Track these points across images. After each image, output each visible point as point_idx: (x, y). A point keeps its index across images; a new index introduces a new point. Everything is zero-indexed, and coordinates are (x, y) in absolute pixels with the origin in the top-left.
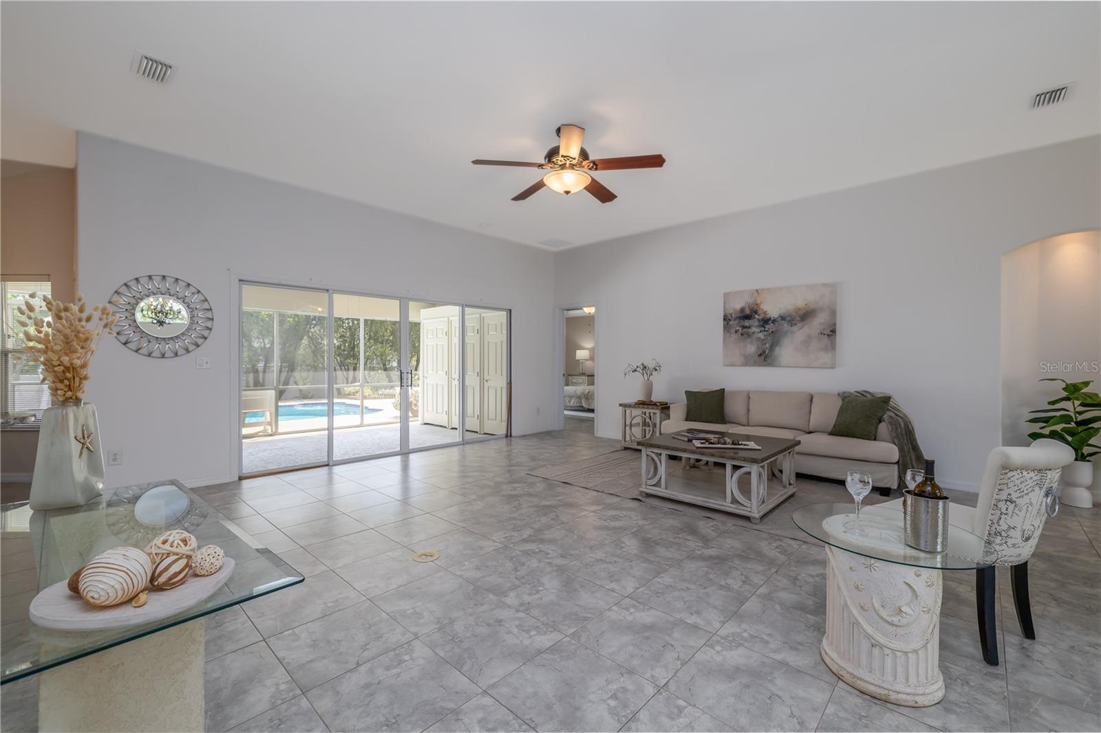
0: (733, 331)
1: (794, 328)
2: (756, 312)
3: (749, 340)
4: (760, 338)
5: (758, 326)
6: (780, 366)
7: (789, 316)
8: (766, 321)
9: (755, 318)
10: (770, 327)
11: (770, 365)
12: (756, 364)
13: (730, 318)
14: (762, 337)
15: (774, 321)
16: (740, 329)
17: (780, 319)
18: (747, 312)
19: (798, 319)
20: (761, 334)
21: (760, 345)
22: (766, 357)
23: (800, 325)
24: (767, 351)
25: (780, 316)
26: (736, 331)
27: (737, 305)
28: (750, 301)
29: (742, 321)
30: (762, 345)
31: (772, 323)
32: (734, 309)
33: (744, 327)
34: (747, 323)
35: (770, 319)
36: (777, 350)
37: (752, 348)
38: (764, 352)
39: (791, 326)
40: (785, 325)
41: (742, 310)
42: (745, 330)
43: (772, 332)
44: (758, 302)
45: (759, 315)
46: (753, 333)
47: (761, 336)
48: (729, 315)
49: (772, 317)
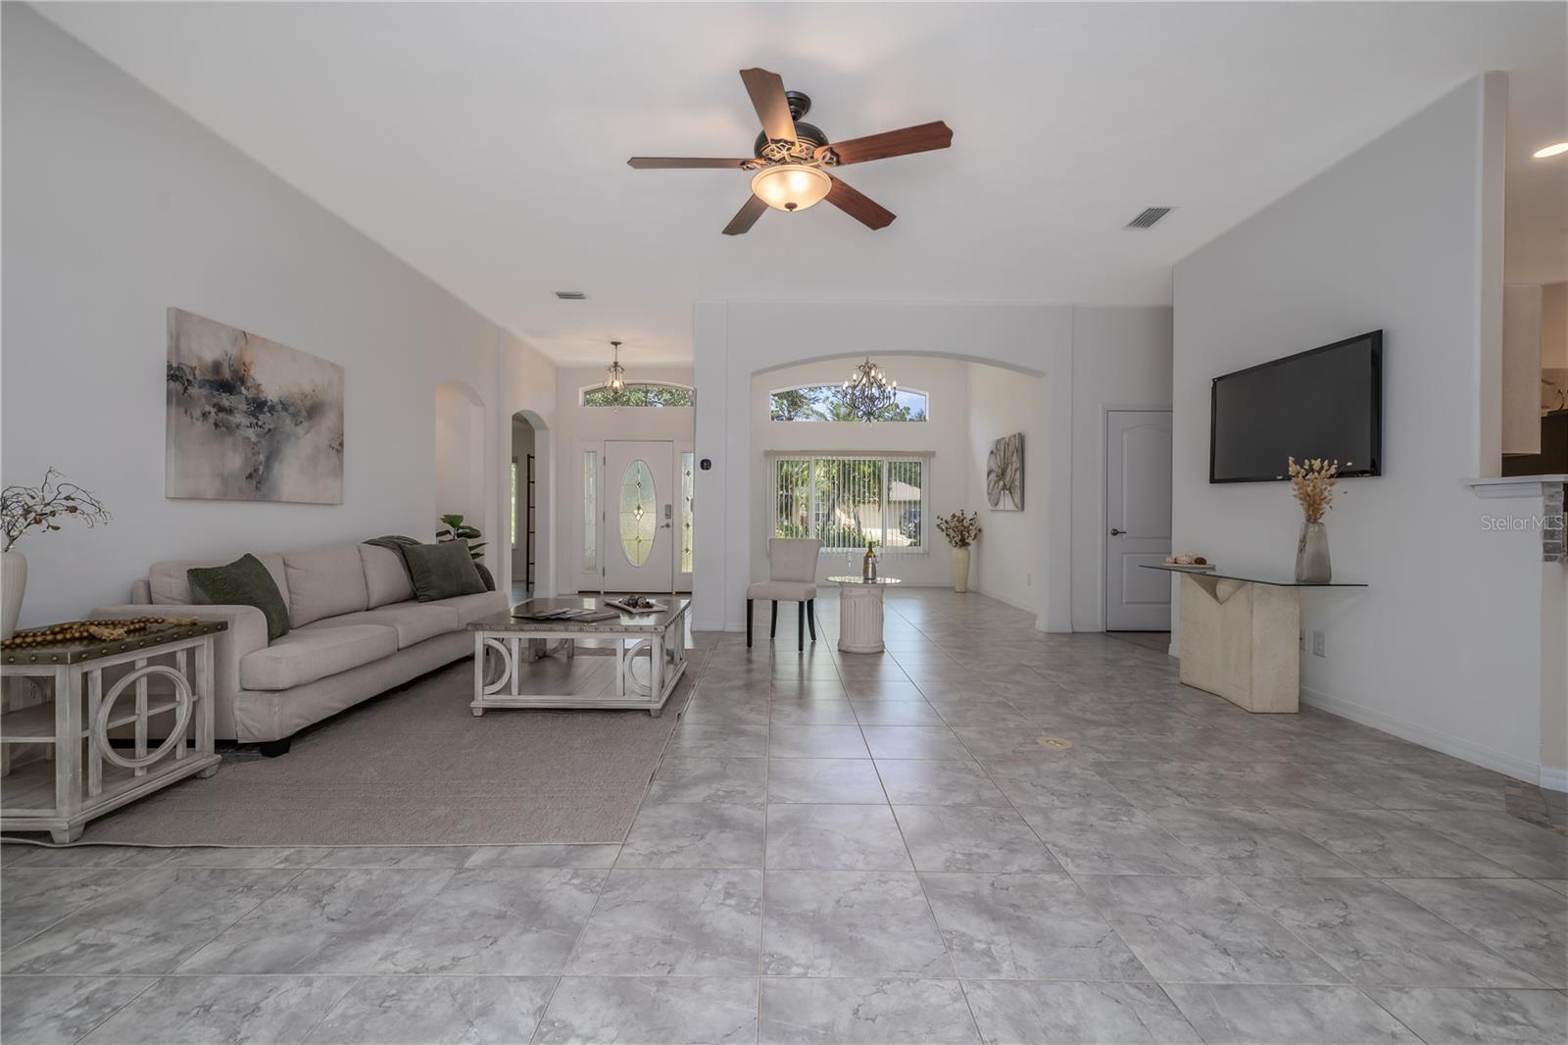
0: (197, 412)
1: (300, 430)
2: (243, 381)
3: (230, 440)
4: (248, 438)
5: (246, 412)
6: (280, 502)
7: (293, 405)
8: (258, 406)
9: (241, 393)
10: (265, 417)
11: (266, 499)
12: (244, 497)
13: (191, 378)
14: (254, 439)
15: (272, 409)
16: (213, 410)
17: (279, 407)
18: (227, 375)
19: (304, 414)
20: (251, 430)
21: (250, 455)
22: (259, 483)
23: (306, 424)
24: (261, 468)
25: (281, 402)
26: (205, 415)
27: (206, 351)
28: (233, 352)
29: (215, 393)
30: (254, 454)
31: (269, 411)
32: (200, 359)
33: (221, 409)
34: (226, 400)
35: (265, 402)
36: (276, 467)
37: (235, 461)
38: (256, 470)
39: (296, 425)
40: (288, 422)
41: (216, 367)
42: (221, 415)
43: (269, 430)
44: (247, 360)
45: (248, 389)
46: (238, 426)
47: (251, 433)
48: (187, 370)
49: (269, 398)
